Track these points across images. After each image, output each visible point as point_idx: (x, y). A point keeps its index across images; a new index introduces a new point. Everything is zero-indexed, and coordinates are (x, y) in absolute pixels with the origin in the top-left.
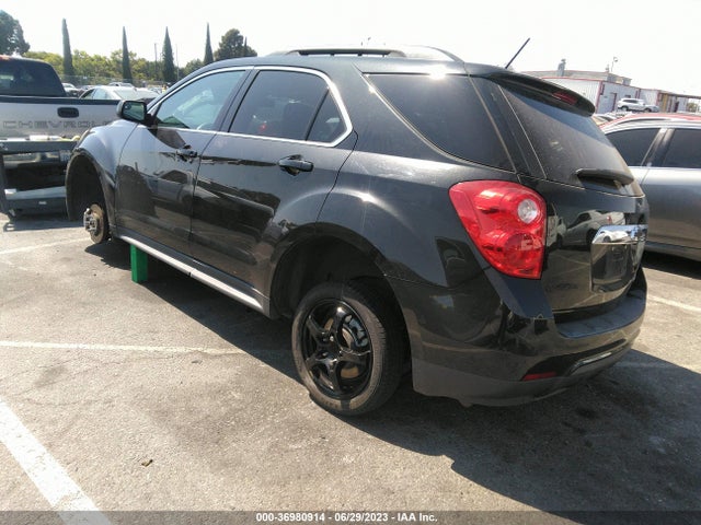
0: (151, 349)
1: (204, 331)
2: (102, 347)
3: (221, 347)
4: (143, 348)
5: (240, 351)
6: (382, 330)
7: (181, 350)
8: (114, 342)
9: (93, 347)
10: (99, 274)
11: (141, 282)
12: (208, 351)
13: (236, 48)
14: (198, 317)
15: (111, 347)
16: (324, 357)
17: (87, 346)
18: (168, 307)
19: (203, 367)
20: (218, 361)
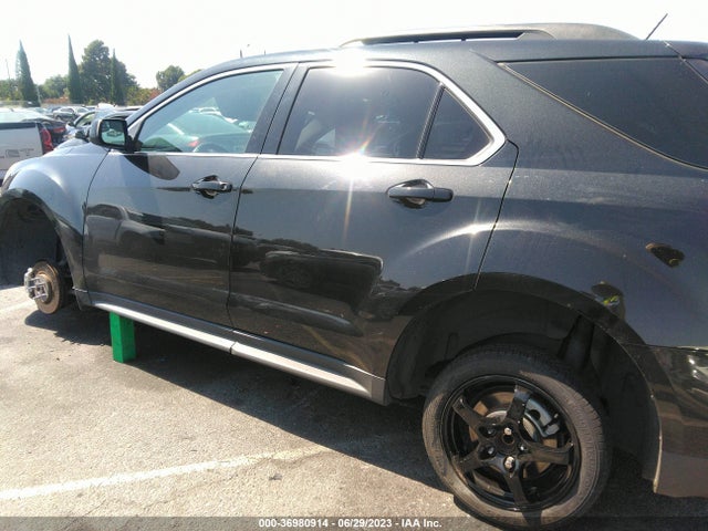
0: (201, 467)
1: (256, 425)
2: (127, 478)
3: (293, 446)
4: (187, 469)
5: (321, 448)
6: (595, 414)
7: (242, 461)
8: (140, 465)
9: (114, 480)
10: (64, 356)
11: (128, 361)
12: (280, 456)
13: (102, 61)
14: (235, 403)
15: (141, 475)
16: (492, 456)
17: (105, 481)
18: (185, 395)
19: (287, 483)
20: (300, 471)
